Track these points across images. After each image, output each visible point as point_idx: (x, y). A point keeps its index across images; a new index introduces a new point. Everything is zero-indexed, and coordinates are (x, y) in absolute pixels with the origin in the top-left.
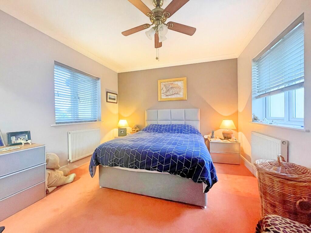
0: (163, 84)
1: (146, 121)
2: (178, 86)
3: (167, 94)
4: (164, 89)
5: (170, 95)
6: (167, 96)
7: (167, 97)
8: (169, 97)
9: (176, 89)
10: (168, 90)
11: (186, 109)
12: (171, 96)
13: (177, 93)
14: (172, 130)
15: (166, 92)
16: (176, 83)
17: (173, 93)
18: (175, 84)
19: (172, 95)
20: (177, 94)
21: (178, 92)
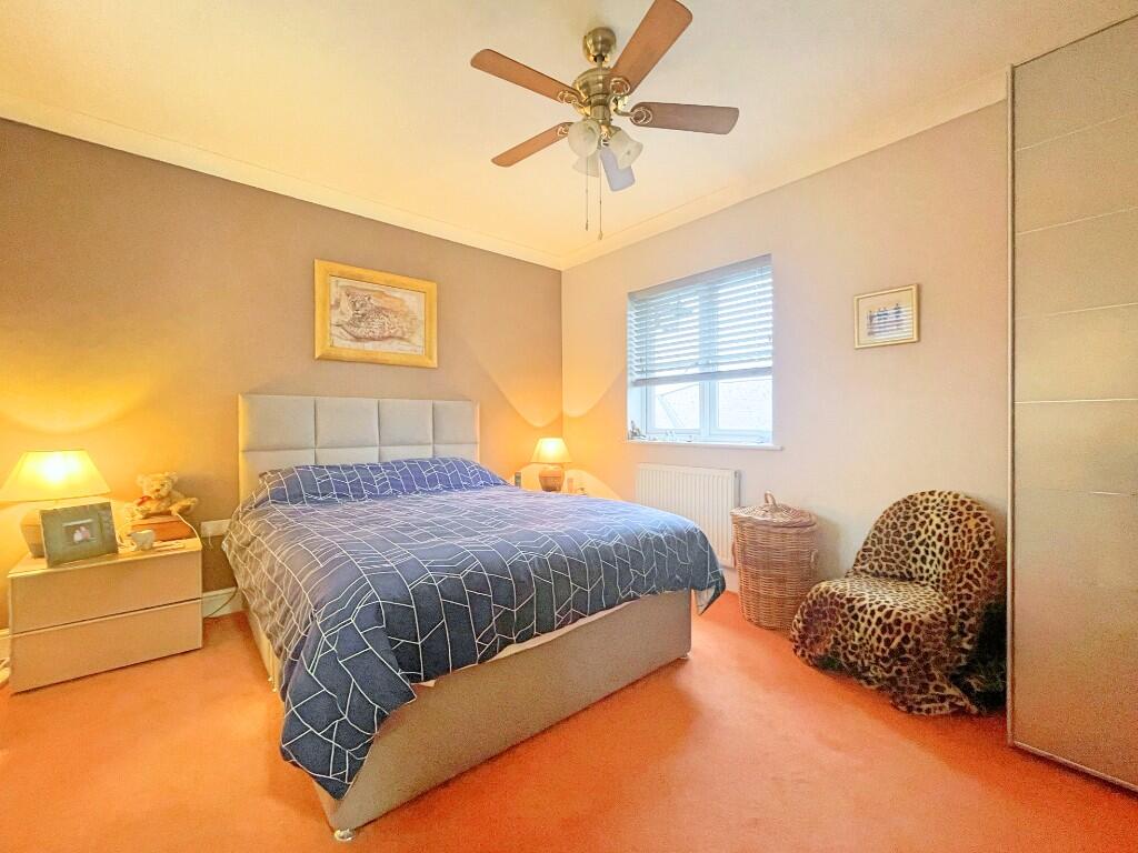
0: (340, 284)
1: (248, 450)
2: (406, 310)
3: (358, 332)
4: (345, 304)
5: (373, 339)
6: (358, 339)
7: (359, 345)
8: (369, 346)
9: (396, 320)
10: (363, 315)
11: (437, 402)
12: (377, 343)
13: (399, 334)
14: (420, 480)
15: (354, 322)
16: (398, 294)
17: (386, 334)
18: (395, 298)
19: (383, 339)
20: (401, 338)
21: (404, 333)
